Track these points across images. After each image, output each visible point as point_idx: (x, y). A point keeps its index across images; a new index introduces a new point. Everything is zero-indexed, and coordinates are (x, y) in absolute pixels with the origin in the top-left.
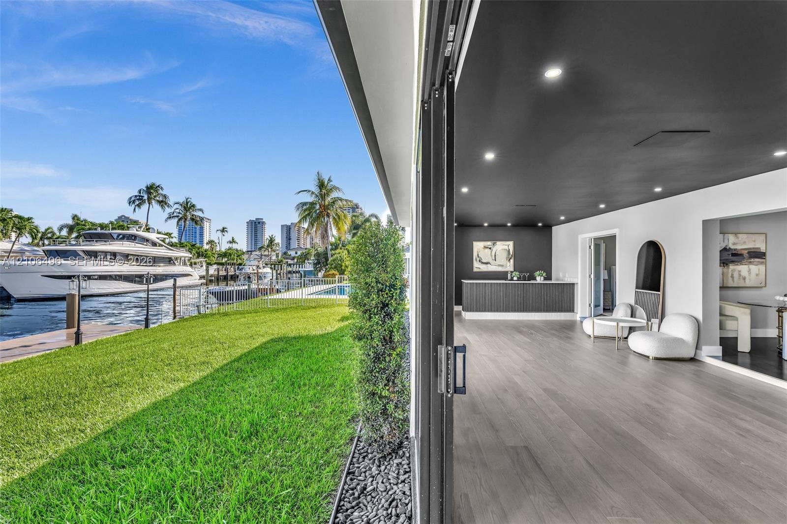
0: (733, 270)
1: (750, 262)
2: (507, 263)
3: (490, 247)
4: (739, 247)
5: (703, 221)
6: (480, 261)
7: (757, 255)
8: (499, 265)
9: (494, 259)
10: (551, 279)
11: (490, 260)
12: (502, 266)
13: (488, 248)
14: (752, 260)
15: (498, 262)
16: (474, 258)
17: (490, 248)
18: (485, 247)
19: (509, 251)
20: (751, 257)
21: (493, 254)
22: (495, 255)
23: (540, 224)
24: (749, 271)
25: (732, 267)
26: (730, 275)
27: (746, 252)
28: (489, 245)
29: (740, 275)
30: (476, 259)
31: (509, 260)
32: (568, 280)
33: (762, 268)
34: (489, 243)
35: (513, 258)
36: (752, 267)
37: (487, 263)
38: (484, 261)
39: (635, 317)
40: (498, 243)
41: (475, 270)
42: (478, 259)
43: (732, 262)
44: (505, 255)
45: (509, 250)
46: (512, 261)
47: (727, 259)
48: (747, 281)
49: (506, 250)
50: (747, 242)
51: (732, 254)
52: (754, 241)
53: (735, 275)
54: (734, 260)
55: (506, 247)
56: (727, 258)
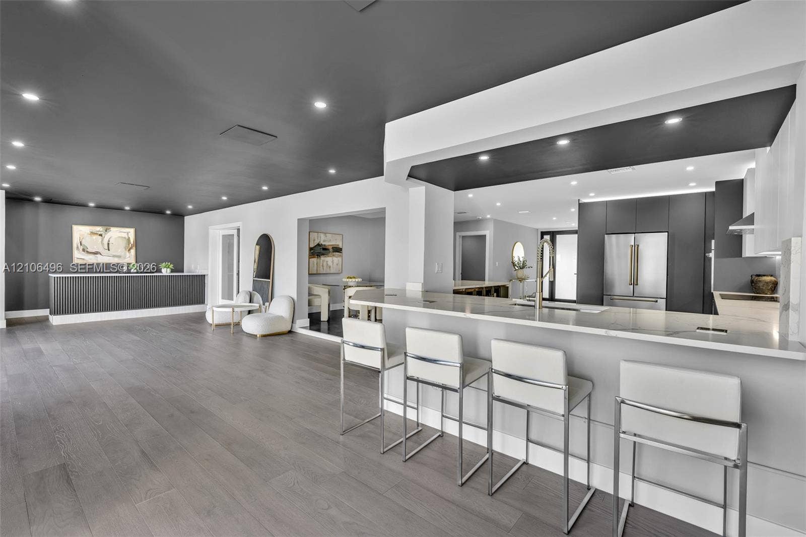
0: (323, 261)
1: (333, 255)
2: (125, 254)
3: (99, 233)
4: (327, 243)
5: (298, 219)
6: (84, 250)
7: (338, 250)
8: (114, 256)
9: (107, 248)
10: (183, 272)
11: (101, 250)
12: (119, 257)
13: (97, 234)
14: (335, 253)
15: (112, 252)
16: (75, 246)
17: (101, 235)
18: (93, 233)
19: (129, 239)
20: (334, 252)
21: (106, 242)
22: (108, 244)
23: (168, 212)
24: (333, 262)
25: (322, 258)
26: (321, 265)
27: (331, 247)
28: (99, 231)
29: (327, 264)
30: (78, 247)
31: (129, 250)
32: (199, 272)
33: (340, 259)
34: (99, 229)
35: (134, 248)
36: (334, 258)
37: (96, 253)
38: (90, 250)
39: (253, 303)
40: (113, 229)
41: (75, 261)
42: (81, 248)
43: (323, 254)
44: (123, 243)
45: (129, 238)
46: (133, 251)
47: (320, 253)
48: (331, 268)
49: (125, 238)
50: (332, 240)
51: (323, 248)
52: (336, 240)
53: (324, 265)
54: (324, 253)
55: (125, 235)
56: (319, 251)
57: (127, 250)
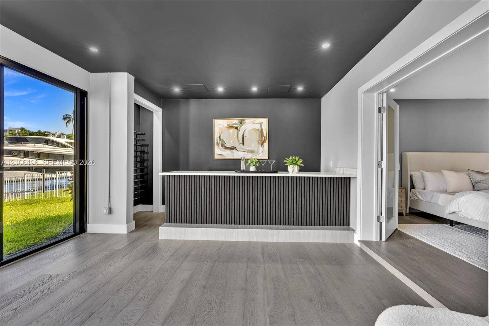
2: (258, 148)
3: (235, 126)
6: (222, 145)
8: (248, 151)
9: (242, 143)
10: (318, 170)
11: (237, 145)
12: (252, 152)
13: (233, 127)
15: (246, 147)
16: (215, 141)
17: (236, 128)
18: (230, 127)
19: (262, 132)
21: (240, 136)
22: (243, 138)
28: (235, 124)
30: (217, 143)
31: (262, 144)
32: (340, 173)
34: (235, 121)
35: (267, 141)
37: (232, 148)
38: (228, 145)
40: (247, 121)
41: (216, 157)
42: (220, 143)
44: (256, 136)
45: (262, 130)
46: (266, 145)
49: (258, 130)
55: (258, 126)
57: (260, 143)
